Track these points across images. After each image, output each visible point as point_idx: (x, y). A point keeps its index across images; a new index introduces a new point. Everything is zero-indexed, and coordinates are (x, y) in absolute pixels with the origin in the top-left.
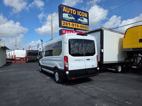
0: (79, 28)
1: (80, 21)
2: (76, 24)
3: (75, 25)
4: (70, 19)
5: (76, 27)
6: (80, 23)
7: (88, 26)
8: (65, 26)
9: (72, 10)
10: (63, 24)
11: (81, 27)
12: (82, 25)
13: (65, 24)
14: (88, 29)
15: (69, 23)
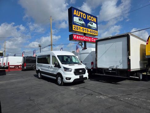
0: (89, 33)
1: (89, 26)
2: (87, 29)
3: (85, 29)
4: (81, 24)
5: (86, 32)
6: (90, 27)
7: (97, 31)
8: (76, 30)
9: (82, 13)
10: (74, 29)
11: (91, 32)
12: (92, 30)
13: (76, 28)
14: (97, 35)
15: (80, 28)
